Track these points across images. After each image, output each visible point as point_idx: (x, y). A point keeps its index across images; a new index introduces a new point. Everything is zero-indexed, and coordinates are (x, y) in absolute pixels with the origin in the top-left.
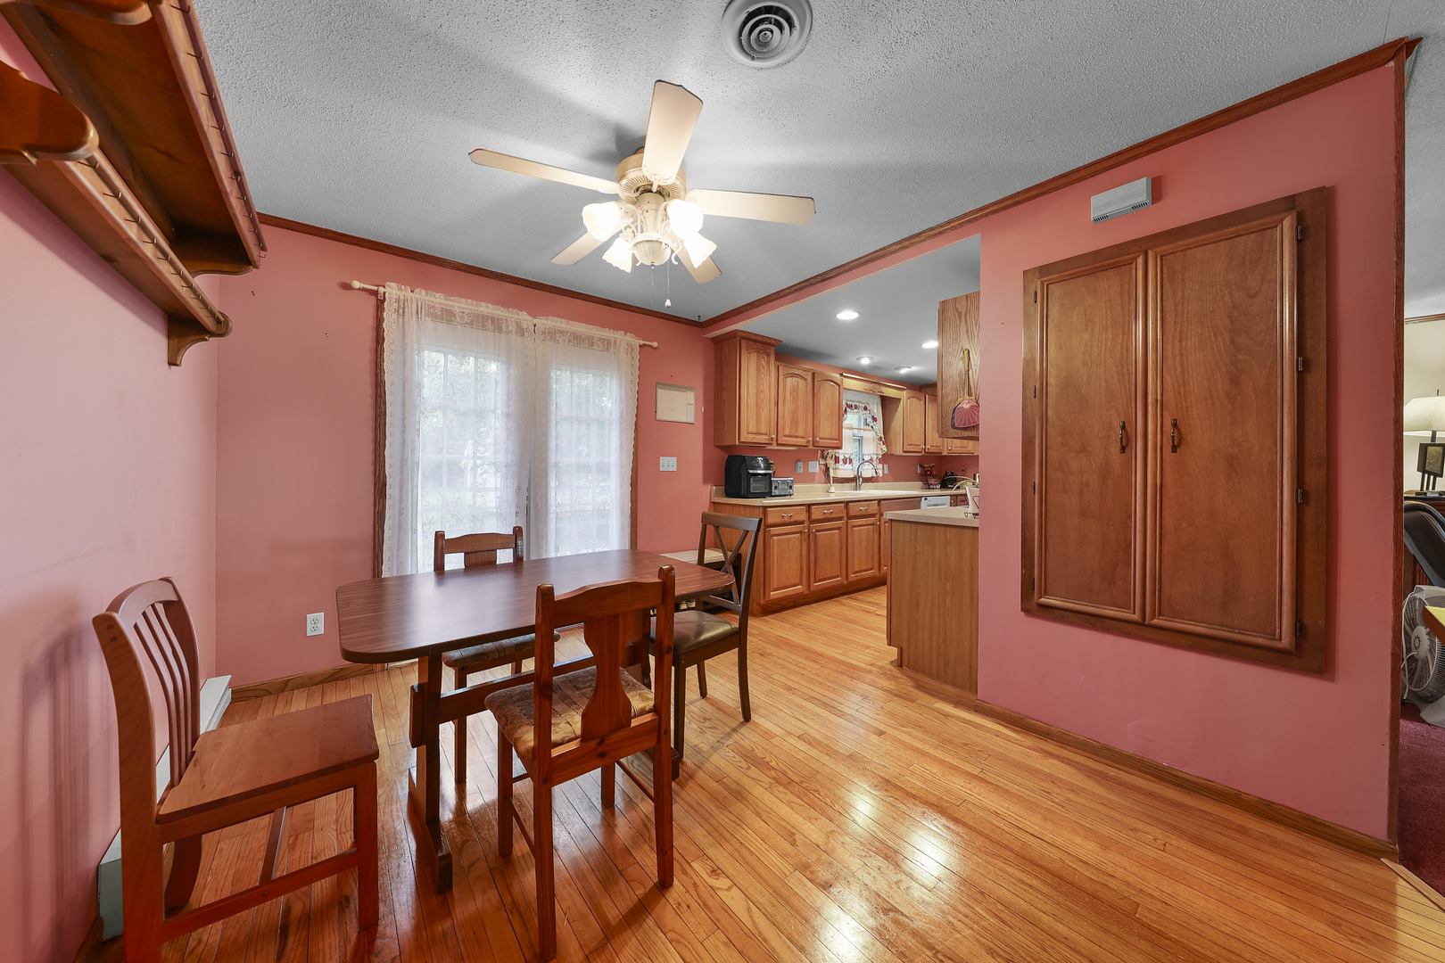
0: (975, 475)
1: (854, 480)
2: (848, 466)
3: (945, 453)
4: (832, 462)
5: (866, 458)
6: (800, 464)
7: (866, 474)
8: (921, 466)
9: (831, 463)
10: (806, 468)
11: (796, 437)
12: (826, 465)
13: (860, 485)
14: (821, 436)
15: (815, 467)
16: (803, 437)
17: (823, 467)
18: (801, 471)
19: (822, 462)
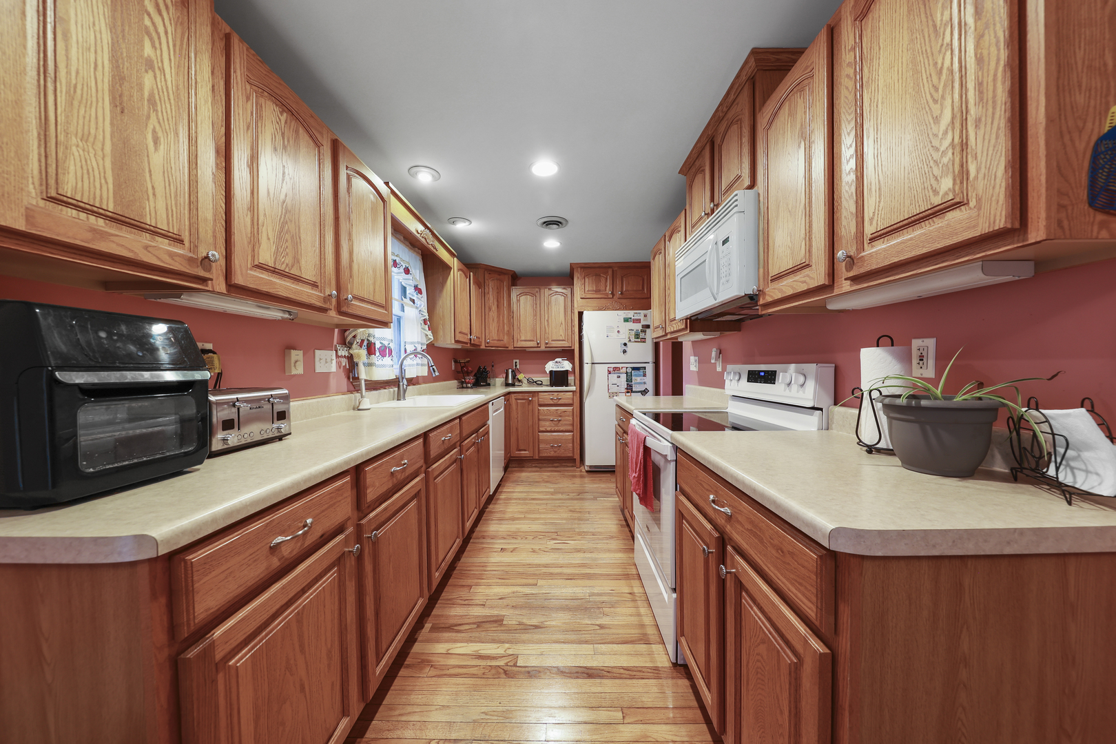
0: (507, 371)
1: (395, 383)
2: (387, 360)
3: (483, 347)
4: (364, 352)
5: (410, 348)
6: (296, 355)
7: (411, 373)
8: (456, 362)
9: (361, 354)
10: (310, 363)
11: (297, 279)
12: (350, 358)
13: (405, 391)
14: (356, 292)
15: (328, 362)
16: (314, 285)
17: (344, 362)
18: (299, 370)
19: (343, 352)
